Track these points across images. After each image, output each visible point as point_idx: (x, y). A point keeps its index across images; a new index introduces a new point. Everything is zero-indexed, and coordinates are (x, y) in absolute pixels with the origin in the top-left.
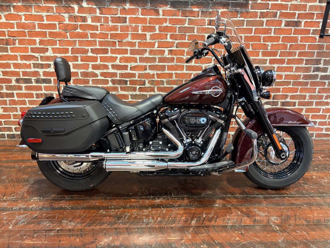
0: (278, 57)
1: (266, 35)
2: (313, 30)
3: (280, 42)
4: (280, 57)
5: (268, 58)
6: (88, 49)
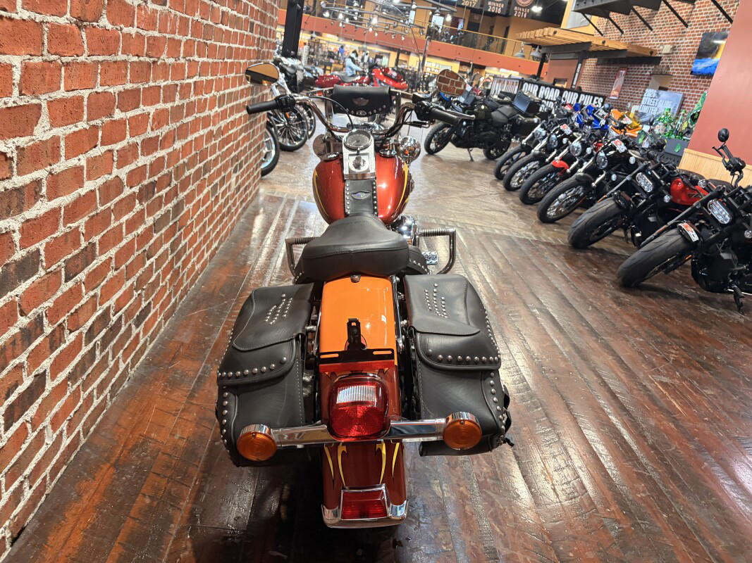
6: (115, 93)
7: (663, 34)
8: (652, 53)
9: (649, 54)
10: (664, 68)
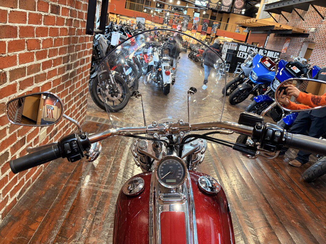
0: (48, 59)
1: (38, 26)
2: (66, 19)
3: (49, 37)
4: (49, 57)
5: (41, 61)
7: (310, 23)
8: (304, 31)
9: (303, 32)
10: (311, 39)
